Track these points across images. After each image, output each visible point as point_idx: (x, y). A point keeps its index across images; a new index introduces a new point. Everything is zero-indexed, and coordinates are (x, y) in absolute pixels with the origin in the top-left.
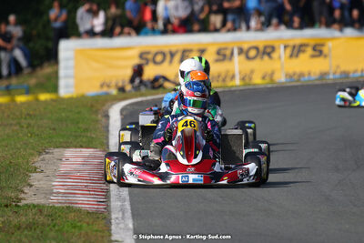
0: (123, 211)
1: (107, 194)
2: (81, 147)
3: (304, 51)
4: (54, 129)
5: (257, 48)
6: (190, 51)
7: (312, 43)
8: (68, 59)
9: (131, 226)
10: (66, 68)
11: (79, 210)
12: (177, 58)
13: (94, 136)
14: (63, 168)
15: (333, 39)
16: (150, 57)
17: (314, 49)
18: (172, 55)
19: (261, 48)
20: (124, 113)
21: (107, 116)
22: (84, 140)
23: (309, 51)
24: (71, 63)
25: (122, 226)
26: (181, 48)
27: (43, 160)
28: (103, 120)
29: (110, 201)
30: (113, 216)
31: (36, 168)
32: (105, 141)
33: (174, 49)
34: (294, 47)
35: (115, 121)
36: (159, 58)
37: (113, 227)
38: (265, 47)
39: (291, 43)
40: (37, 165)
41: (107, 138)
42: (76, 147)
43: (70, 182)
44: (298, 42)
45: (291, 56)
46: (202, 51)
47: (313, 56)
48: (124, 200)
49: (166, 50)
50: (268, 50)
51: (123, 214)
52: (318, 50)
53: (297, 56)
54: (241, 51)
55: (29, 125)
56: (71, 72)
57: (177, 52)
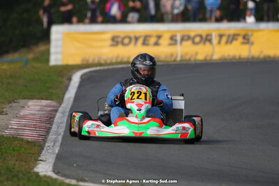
0: (55, 141)
1: (48, 130)
2: (42, 99)
3: (236, 39)
4: (26, 86)
5: (201, 36)
6: (150, 36)
7: (243, 33)
8: (57, 40)
9: (57, 151)
10: (56, 47)
11: (22, 140)
12: (140, 41)
13: (54, 92)
14: (23, 113)
15: (259, 30)
16: (119, 40)
17: (244, 37)
18: (137, 39)
19: (204, 36)
20: (83, 77)
21: (70, 79)
22: (46, 94)
23: (240, 39)
24: (60, 43)
25: (50, 151)
26: (143, 34)
27: (11, 107)
28: (67, 82)
29: (48, 135)
30: (46, 145)
31: (3, 112)
32: (61, 96)
33: (138, 35)
34: (229, 36)
35: (75, 83)
36: (126, 41)
37: (43, 152)
38: (207, 36)
39: (227, 33)
40: (4, 110)
41: (64, 94)
42: (38, 99)
43: (24, 122)
44: (232, 32)
45: (227, 43)
46: (159, 37)
47: (243, 43)
48: (59, 135)
49: (132, 35)
50: (209, 38)
51: (54, 144)
52: (246, 39)
53: (231, 42)
54: (189, 38)
55: (9, 83)
56: (59, 50)
57: (140, 37)
